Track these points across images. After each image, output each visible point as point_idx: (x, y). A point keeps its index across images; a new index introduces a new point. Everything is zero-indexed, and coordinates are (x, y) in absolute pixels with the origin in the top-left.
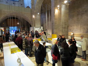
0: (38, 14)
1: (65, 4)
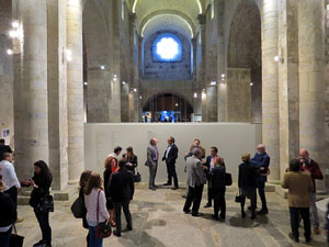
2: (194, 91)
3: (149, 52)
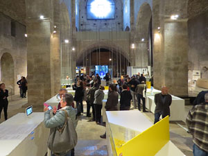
0: (143, 40)
1: (174, 21)
2: (131, 42)
3: (83, 11)
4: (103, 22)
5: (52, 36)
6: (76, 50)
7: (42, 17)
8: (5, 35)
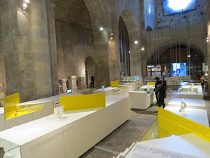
3: (160, 8)
4: (182, 16)
5: (110, 42)
6: (146, 49)
7: (101, 29)
8: (87, 44)
